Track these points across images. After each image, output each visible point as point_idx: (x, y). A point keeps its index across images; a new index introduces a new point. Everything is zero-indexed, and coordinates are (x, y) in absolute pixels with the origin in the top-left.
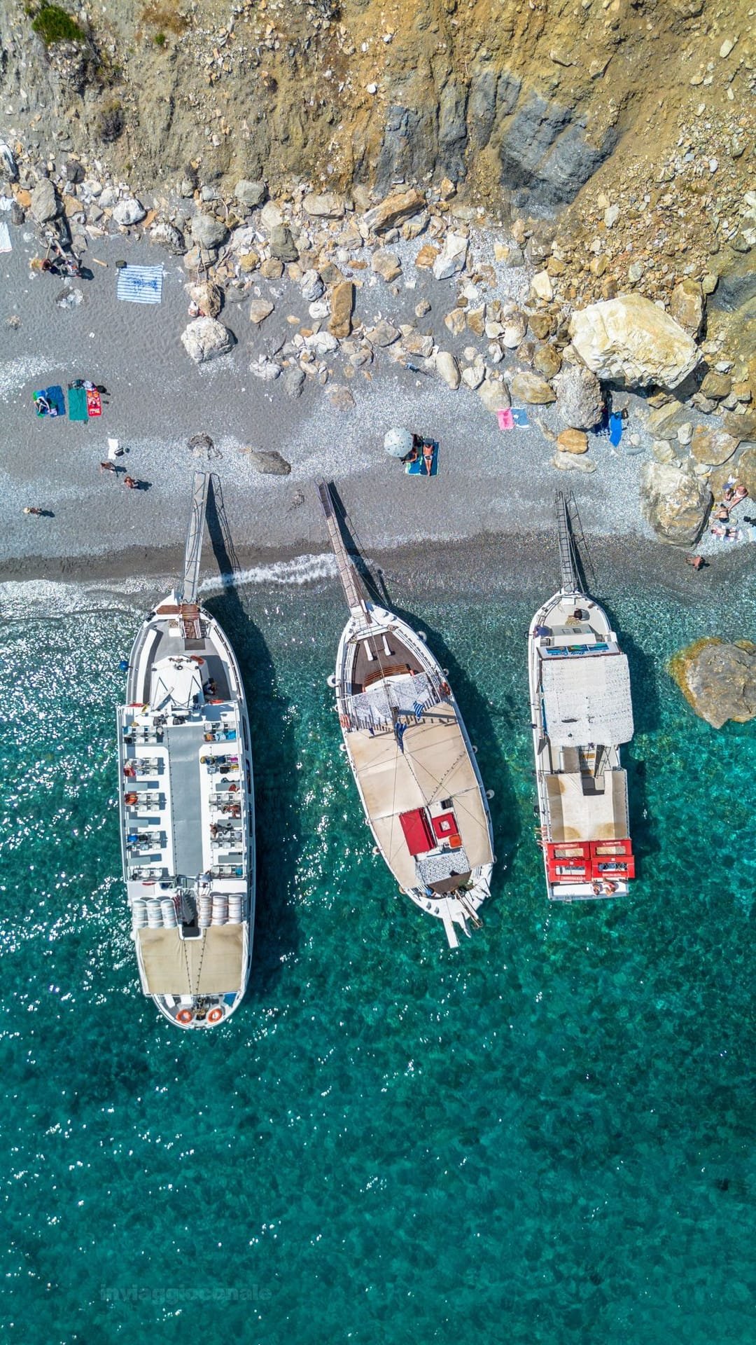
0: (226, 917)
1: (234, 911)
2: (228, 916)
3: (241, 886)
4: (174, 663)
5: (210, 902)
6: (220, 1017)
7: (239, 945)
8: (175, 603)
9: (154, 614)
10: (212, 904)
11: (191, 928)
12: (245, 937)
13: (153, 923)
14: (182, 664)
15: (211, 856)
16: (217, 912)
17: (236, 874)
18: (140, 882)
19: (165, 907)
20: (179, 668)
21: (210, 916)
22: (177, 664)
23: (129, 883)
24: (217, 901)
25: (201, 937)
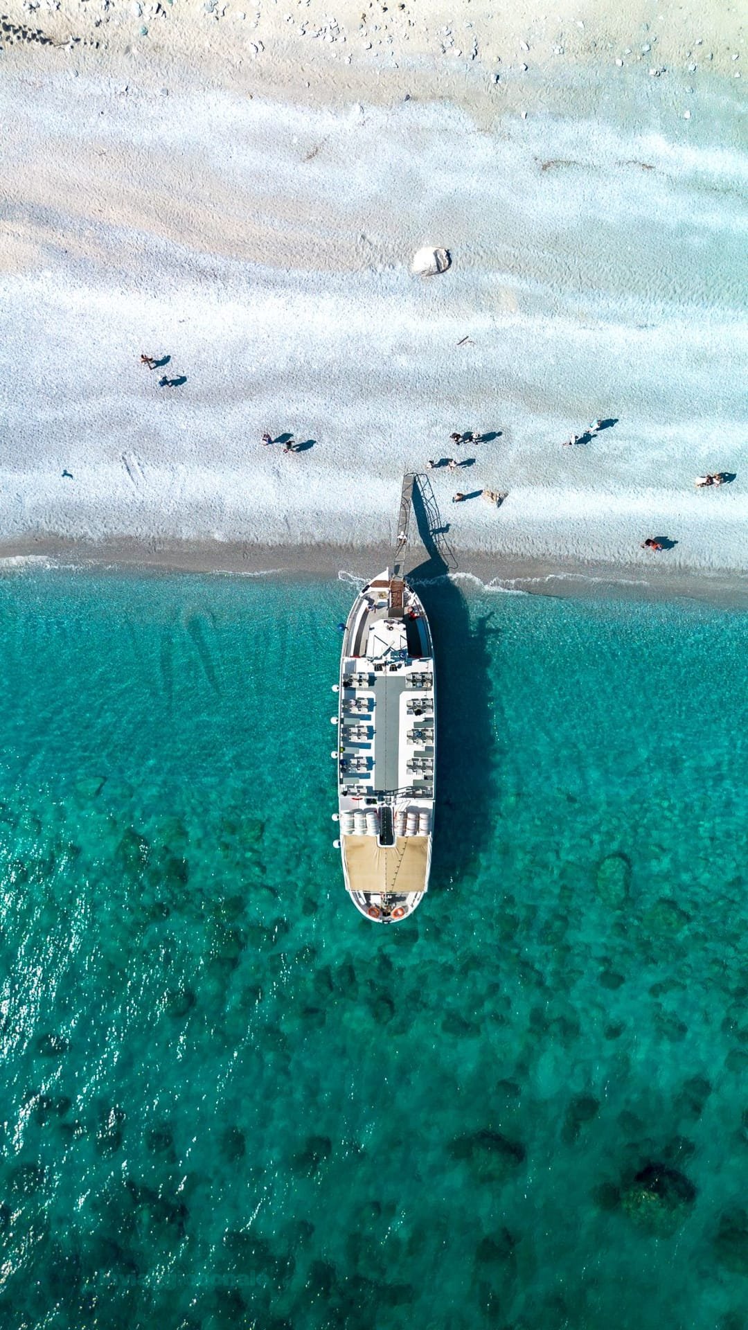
0: (417, 828)
1: (423, 824)
2: (418, 828)
3: (428, 804)
4: (387, 624)
5: (405, 815)
6: (403, 914)
7: (425, 854)
8: (387, 578)
9: (368, 586)
10: (406, 817)
11: (386, 837)
12: (429, 848)
13: (358, 831)
14: (394, 625)
15: (406, 779)
16: (410, 824)
17: (426, 796)
18: (349, 797)
19: (370, 818)
20: (390, 629)
21: (405, 826)
22: (390, 626)
23: (341, 797)
24: (410, 816)
25: (394, 846)
